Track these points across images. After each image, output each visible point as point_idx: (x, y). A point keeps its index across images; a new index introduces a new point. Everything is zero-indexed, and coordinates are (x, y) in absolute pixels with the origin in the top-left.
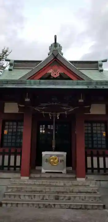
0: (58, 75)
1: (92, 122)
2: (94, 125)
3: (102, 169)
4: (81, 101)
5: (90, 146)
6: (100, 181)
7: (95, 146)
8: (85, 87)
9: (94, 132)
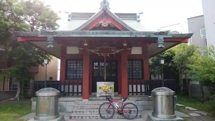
0: (107, 25)
1: (132, 60)
2: (134, 62)
3: (139, 92)
4: (125, 45)
5: (131, 77)
6: (138, 100)
7: (134, 77)
8: (129, 36)
9: (134, 67)
